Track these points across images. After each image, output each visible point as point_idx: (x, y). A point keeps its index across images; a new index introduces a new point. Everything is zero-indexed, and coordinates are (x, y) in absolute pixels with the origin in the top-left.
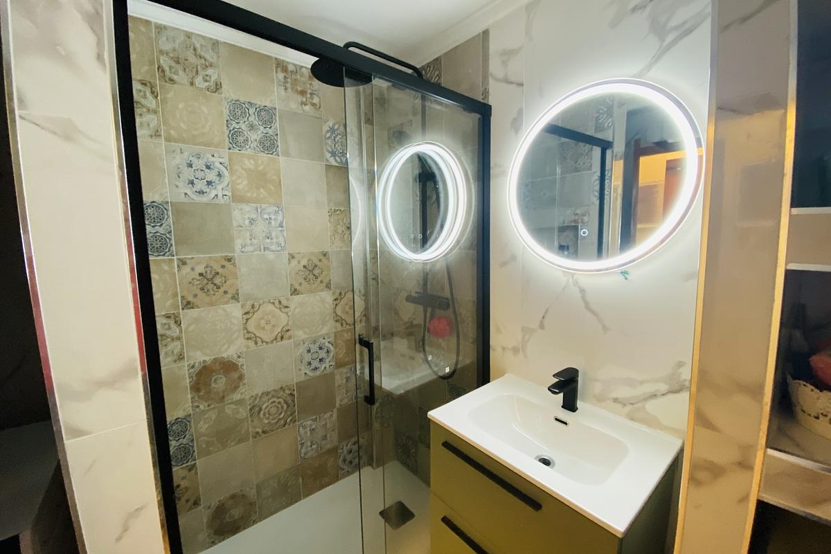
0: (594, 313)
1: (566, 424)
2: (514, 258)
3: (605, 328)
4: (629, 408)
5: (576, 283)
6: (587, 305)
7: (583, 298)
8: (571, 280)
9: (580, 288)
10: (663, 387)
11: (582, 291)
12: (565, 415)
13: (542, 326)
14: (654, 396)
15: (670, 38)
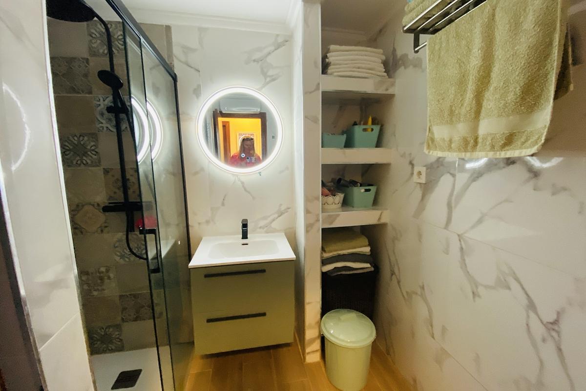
0: (249, 192)
1: (247, 244)
2: (202, 169)
3: (254, 198)
4: (265, 229)
5: (239, 180)
6: (245, 190)
7: (243, 186)
8: (237, 179)
9: (241, 181)
10: (276, 215)
11: (243, 183)
12: (245, 241)
13: (223, 204)
14: (274, 220)
15: (268, 79)
